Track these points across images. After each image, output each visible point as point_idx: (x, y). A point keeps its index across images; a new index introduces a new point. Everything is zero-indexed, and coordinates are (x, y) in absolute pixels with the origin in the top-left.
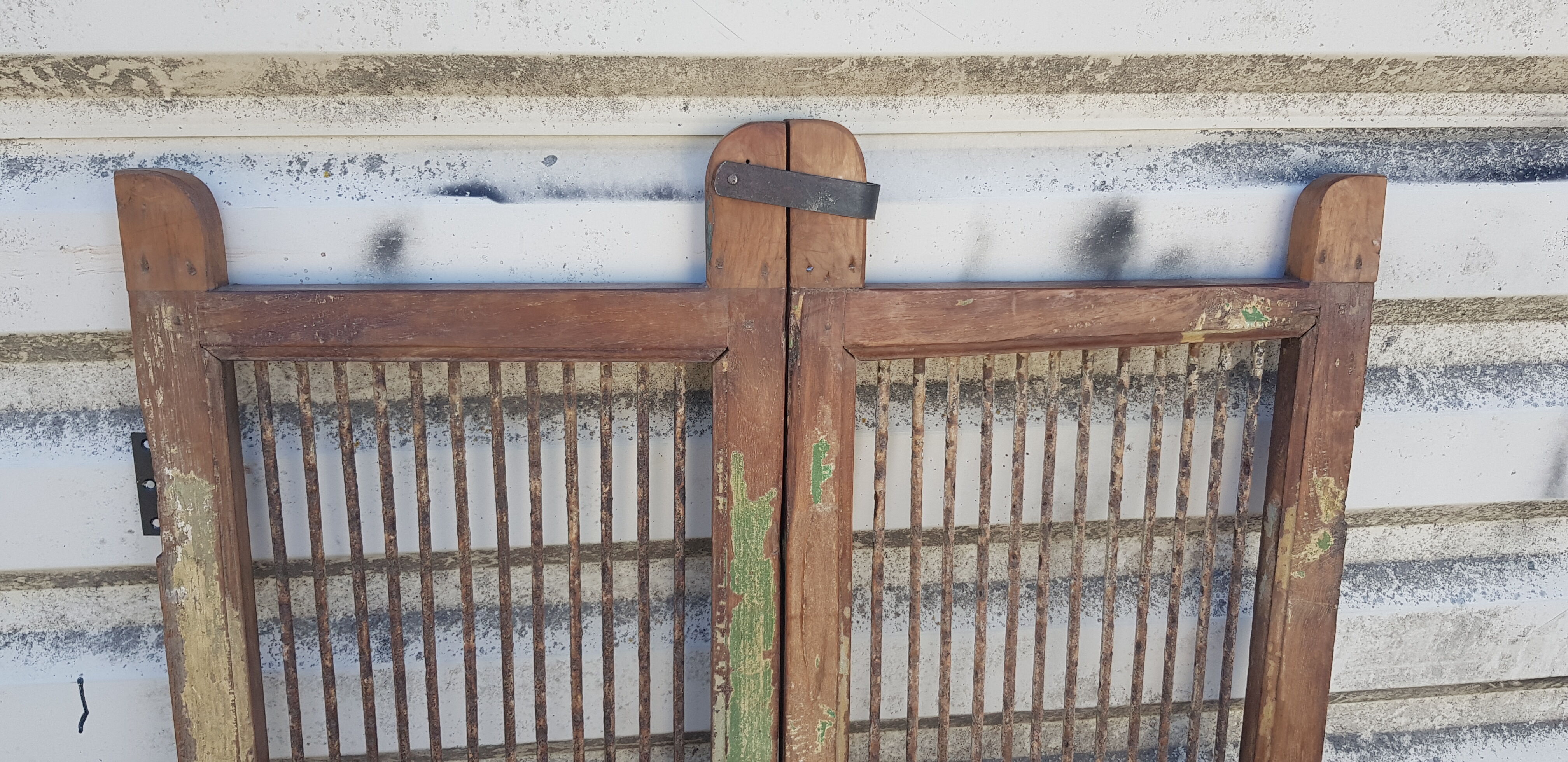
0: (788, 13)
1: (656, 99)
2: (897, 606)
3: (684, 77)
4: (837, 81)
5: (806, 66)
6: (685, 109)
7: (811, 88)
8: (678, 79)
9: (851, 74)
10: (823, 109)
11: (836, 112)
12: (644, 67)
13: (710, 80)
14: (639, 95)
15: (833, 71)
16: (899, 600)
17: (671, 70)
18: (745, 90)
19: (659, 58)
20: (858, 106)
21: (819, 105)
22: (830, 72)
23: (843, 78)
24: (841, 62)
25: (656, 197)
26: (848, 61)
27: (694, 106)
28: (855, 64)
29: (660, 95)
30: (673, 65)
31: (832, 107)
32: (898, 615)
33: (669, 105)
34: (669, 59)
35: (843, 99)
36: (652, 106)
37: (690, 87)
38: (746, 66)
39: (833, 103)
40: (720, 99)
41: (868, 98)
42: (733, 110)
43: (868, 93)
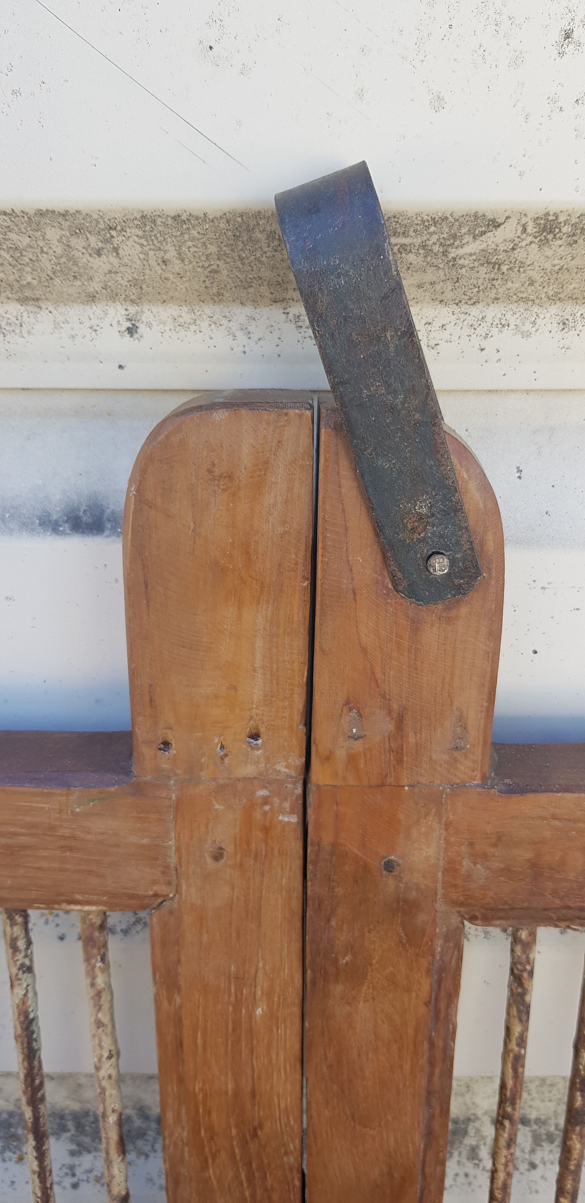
0: (360, 94)
1: (62, 309)
2: (533, 1151)
3: (115, 261)
4: (483, 270)
5: (405, 234)
6: (131, 331)
7: (420, 286)
8: (101, 264)
9: (520, 254)
10: (445, 335)
11: (476, 341)
12: (12, 236)
13: (177, 266)
14: (23, 301)
15: (473, 247)
16: (537, 1140)
17: (78, 243)
18: (264, 289)
19: (41, 213)
20: (528, 326)
21: (437, 324)
22: (467, 249)
23: (497, 265)
24: (495, 224)
25: (66, 527)
26: (513, 222)
27: (149, 325)
28: (530, 230)
29: (68, 300)
30: (78, 231)
31: (467, 331)
32: (533, 1166)
33: (94, 322)
34: (64, 215)
35: (493, 312)
36: (57, 326)
37: (135, 283)
38: (258, 235)
39: (470, 320)
40: (208, 309)
41: (554, 309)
42: (239, 334)
43: (555, 298)
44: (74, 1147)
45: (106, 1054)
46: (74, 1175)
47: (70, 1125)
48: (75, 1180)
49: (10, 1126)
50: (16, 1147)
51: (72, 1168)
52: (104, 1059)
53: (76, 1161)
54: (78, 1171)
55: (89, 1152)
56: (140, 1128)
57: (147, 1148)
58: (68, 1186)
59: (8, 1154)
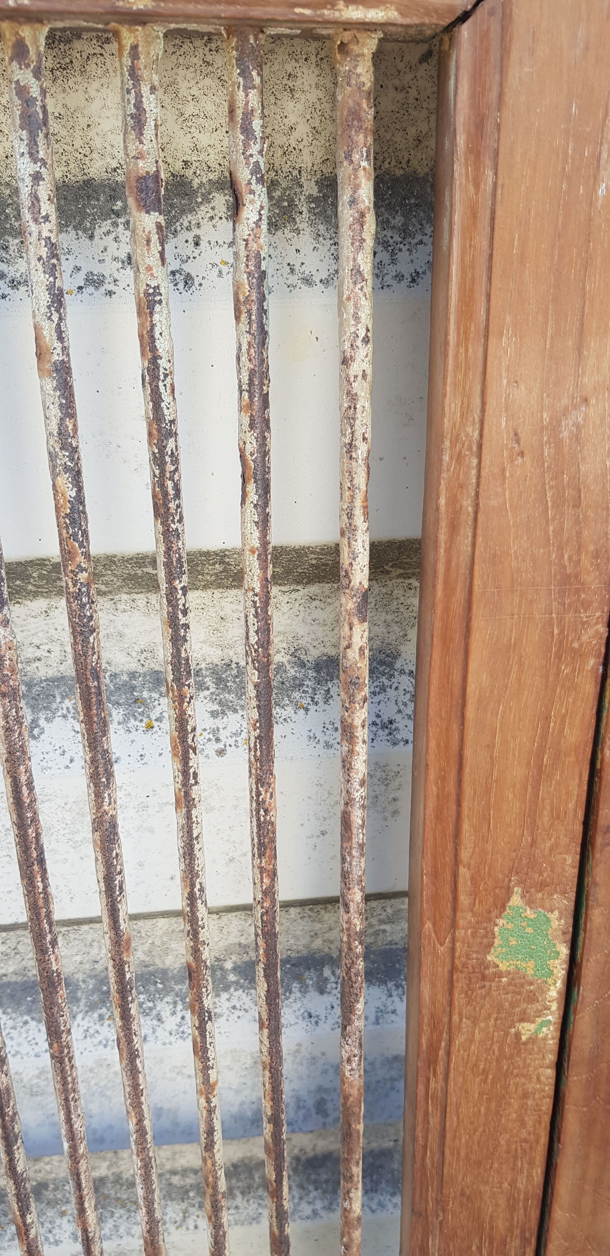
44: (216, 707)
45: (362, 333)
46: (218, 740)
47: (209, 681)
48: (221, 746)
49: (133, 688)
50: (142, 714)
51: (215, 731)
52: (359, 343)
53: (219, 723)
54: (222, 735)
55: (235, 711)
56: (295, 678)
57: (306, 701)
58: (213, 754)
59: (132, 723)
